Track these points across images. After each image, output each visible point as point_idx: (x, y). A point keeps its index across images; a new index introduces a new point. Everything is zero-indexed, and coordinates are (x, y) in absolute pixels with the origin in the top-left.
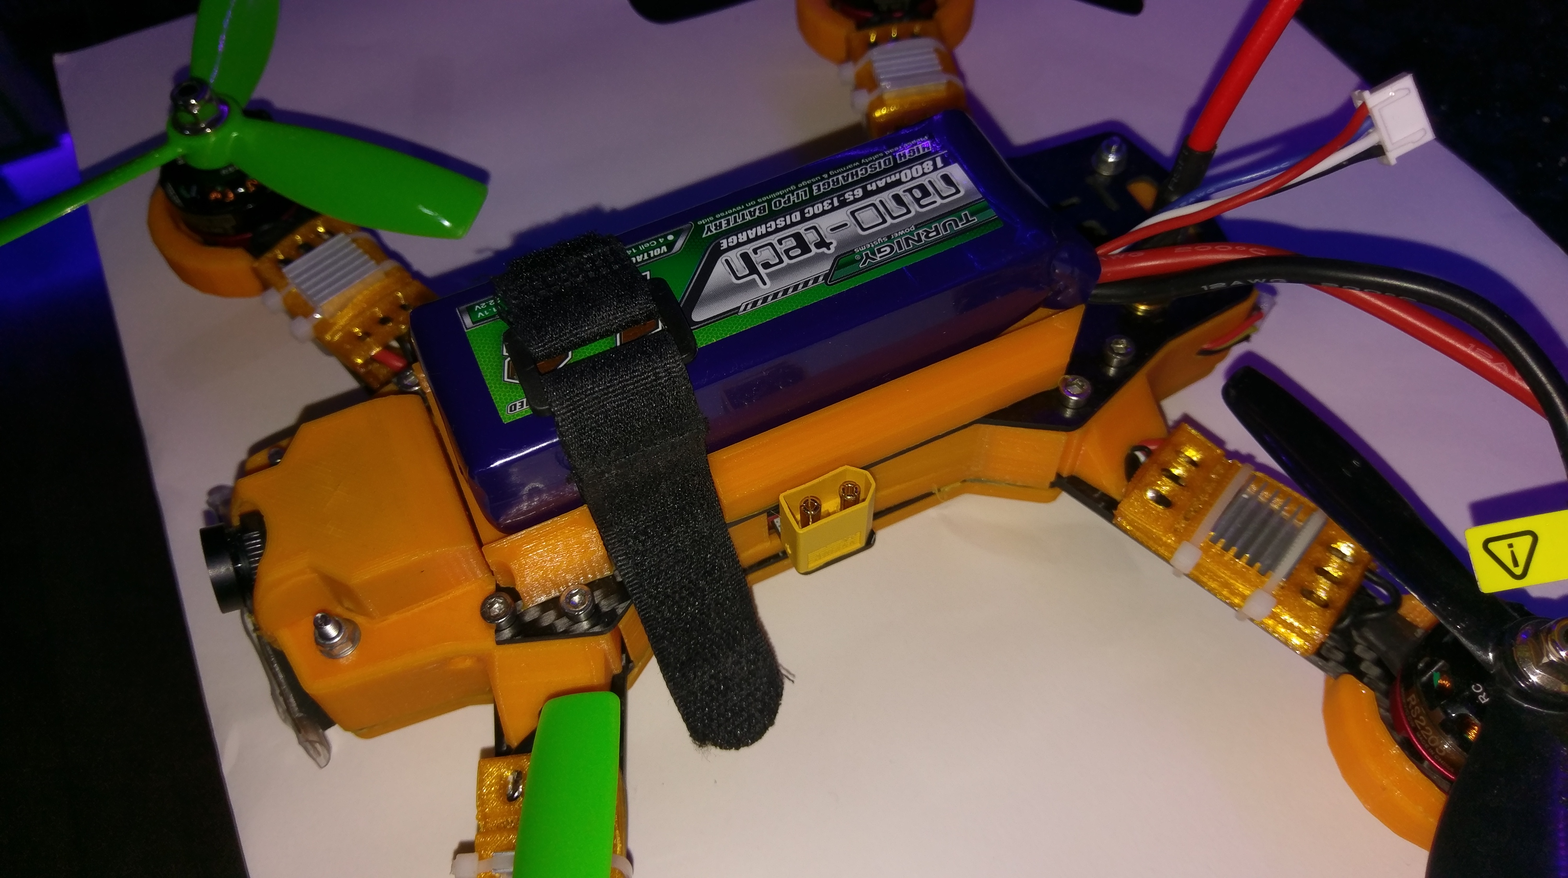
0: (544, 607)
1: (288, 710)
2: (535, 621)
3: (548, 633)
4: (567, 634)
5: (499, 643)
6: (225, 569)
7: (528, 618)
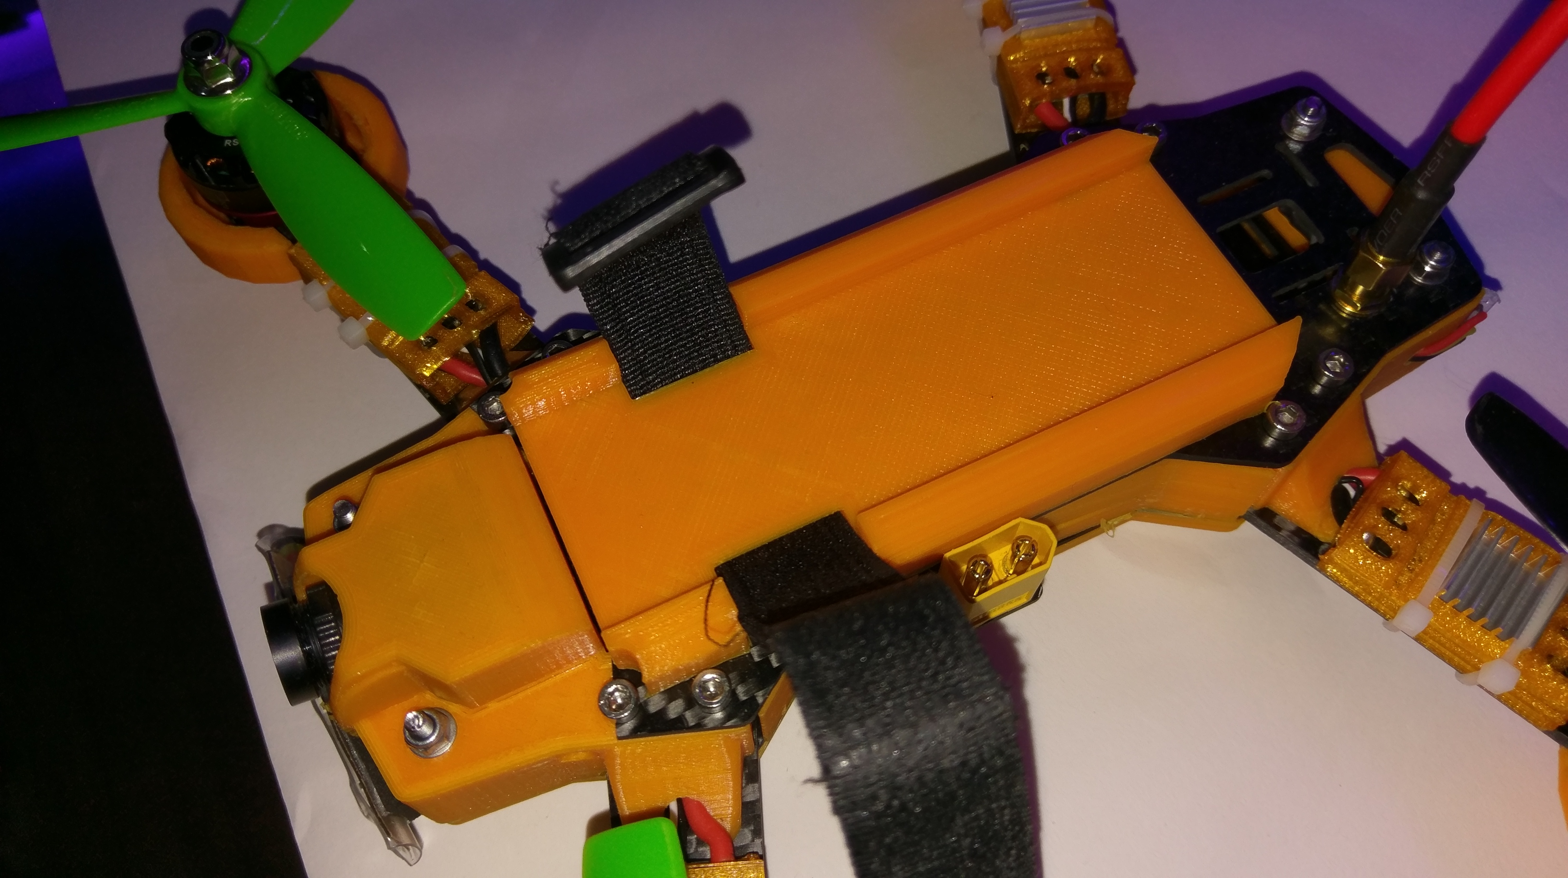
0: (671, 694)
1: (373, 808)
2: (662, 712)
3: (678, 725)
4: (699, 726)
5: (620, 738)
6: (293, 653)
7: (653, 708)
